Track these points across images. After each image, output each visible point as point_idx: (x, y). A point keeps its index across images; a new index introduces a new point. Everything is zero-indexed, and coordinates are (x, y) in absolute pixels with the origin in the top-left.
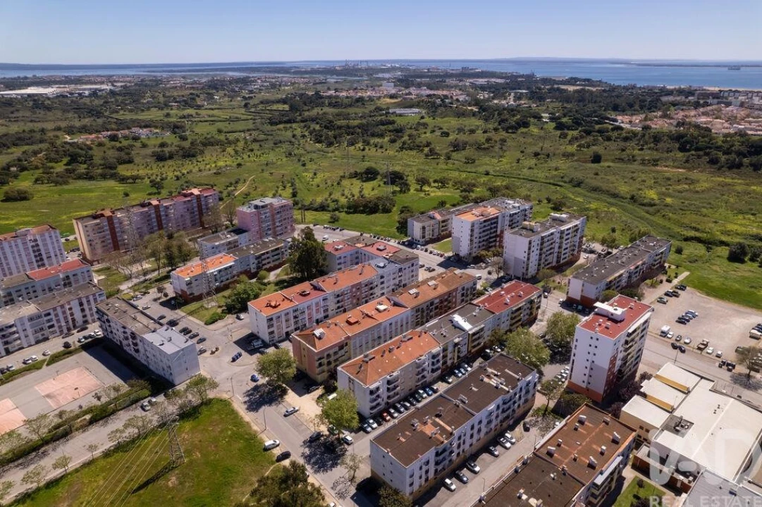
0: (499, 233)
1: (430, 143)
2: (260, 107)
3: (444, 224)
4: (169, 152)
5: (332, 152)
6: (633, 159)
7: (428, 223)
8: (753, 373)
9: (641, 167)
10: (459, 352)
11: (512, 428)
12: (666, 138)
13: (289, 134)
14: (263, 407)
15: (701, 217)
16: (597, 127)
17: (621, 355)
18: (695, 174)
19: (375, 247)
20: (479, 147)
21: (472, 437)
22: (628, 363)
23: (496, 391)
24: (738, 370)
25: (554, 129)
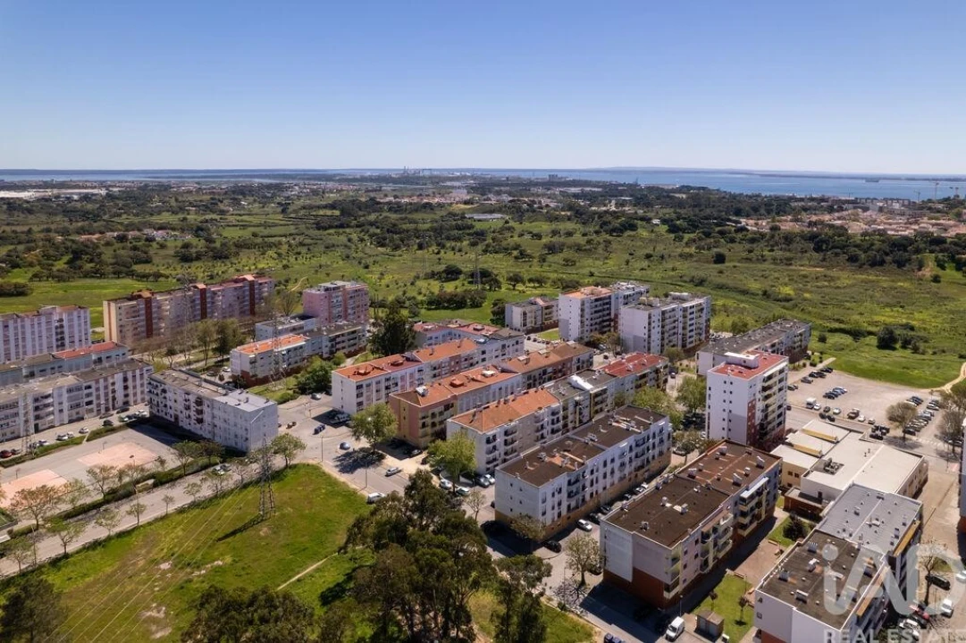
0: (612, 316)
1: (519, 246)
2: (302, 212)
3: (547, 311)
4: (196, 252)
5: (400, 256)
6: (763, 259)
7: (528, 309)
8: (907, 436)
9: (772, 266)
10: (580, 414)
11: (648, 480)
12: (798, 238)
13: (343, 239)
14: (359, 470)
15: (845, 311)
16: (717, 229)
17: (760, 405)
18: (834, 273)
19: (471, 327)
20: (579, 249)
21: (605, 477)
22: (770, 418)
23: (627, 432)
24: (892, 433)
25: (667, 231)
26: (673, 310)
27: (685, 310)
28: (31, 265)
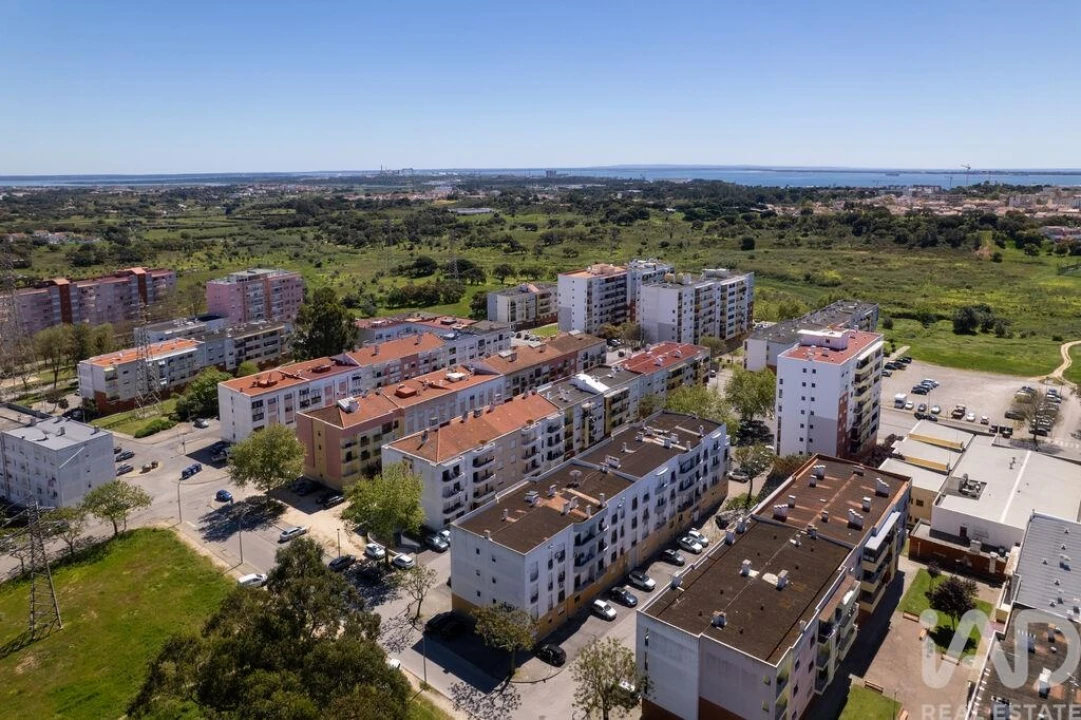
0: (628, 302)
1: (510, 238)
2: (251, 212)
3: (541, 301)
5: (363, 253)
6: (798, 244)
7: (517, 298)
8: (1039, 438)
9: (810, 251)
10: (591, 428)
12: (834, 223)
13: (296, 238)
14: (238, 533)
15: (905, 294)
16: (741, 215)
17: (852, 402)
18: (882, 255)
19: (438, 321)
20: (581, 238)
21: (634, 524)
22: (864, 421)
23: (666, 452)
24: (1016, 435)
25: (683, 219)
26: (709, 288)
27: (723, 289)
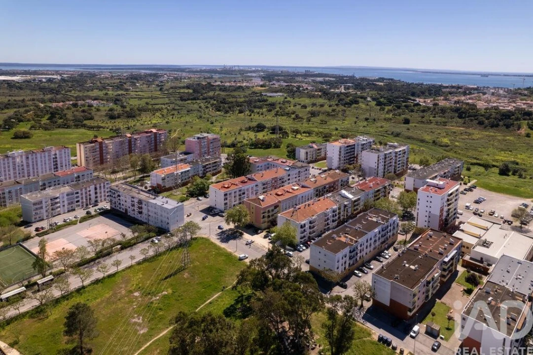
0: (355, 155)
1: (295, 112)
2: (171, 91)
3: (319, 151)
4: (118, 114)
5: (230, 117)
6: (430, 122)
7: (309, 150)
8: (523, 226)
9: (436, 126)
10: (347, 211)
11: (387, 249)
12: (449, 111)
13: (196, 106)
14: (231, 241)
15: (479, 153)
16: (404, 104)
17: (446, 209)
18: (470, 130)
19: (280, 161)
20: (328, 114)
21: (367, 248)
22: (450, 216)
23: (377, 224)
24: (514, 224)
25: (375, 105)
26: (390, 153)
28: (29, 120)
